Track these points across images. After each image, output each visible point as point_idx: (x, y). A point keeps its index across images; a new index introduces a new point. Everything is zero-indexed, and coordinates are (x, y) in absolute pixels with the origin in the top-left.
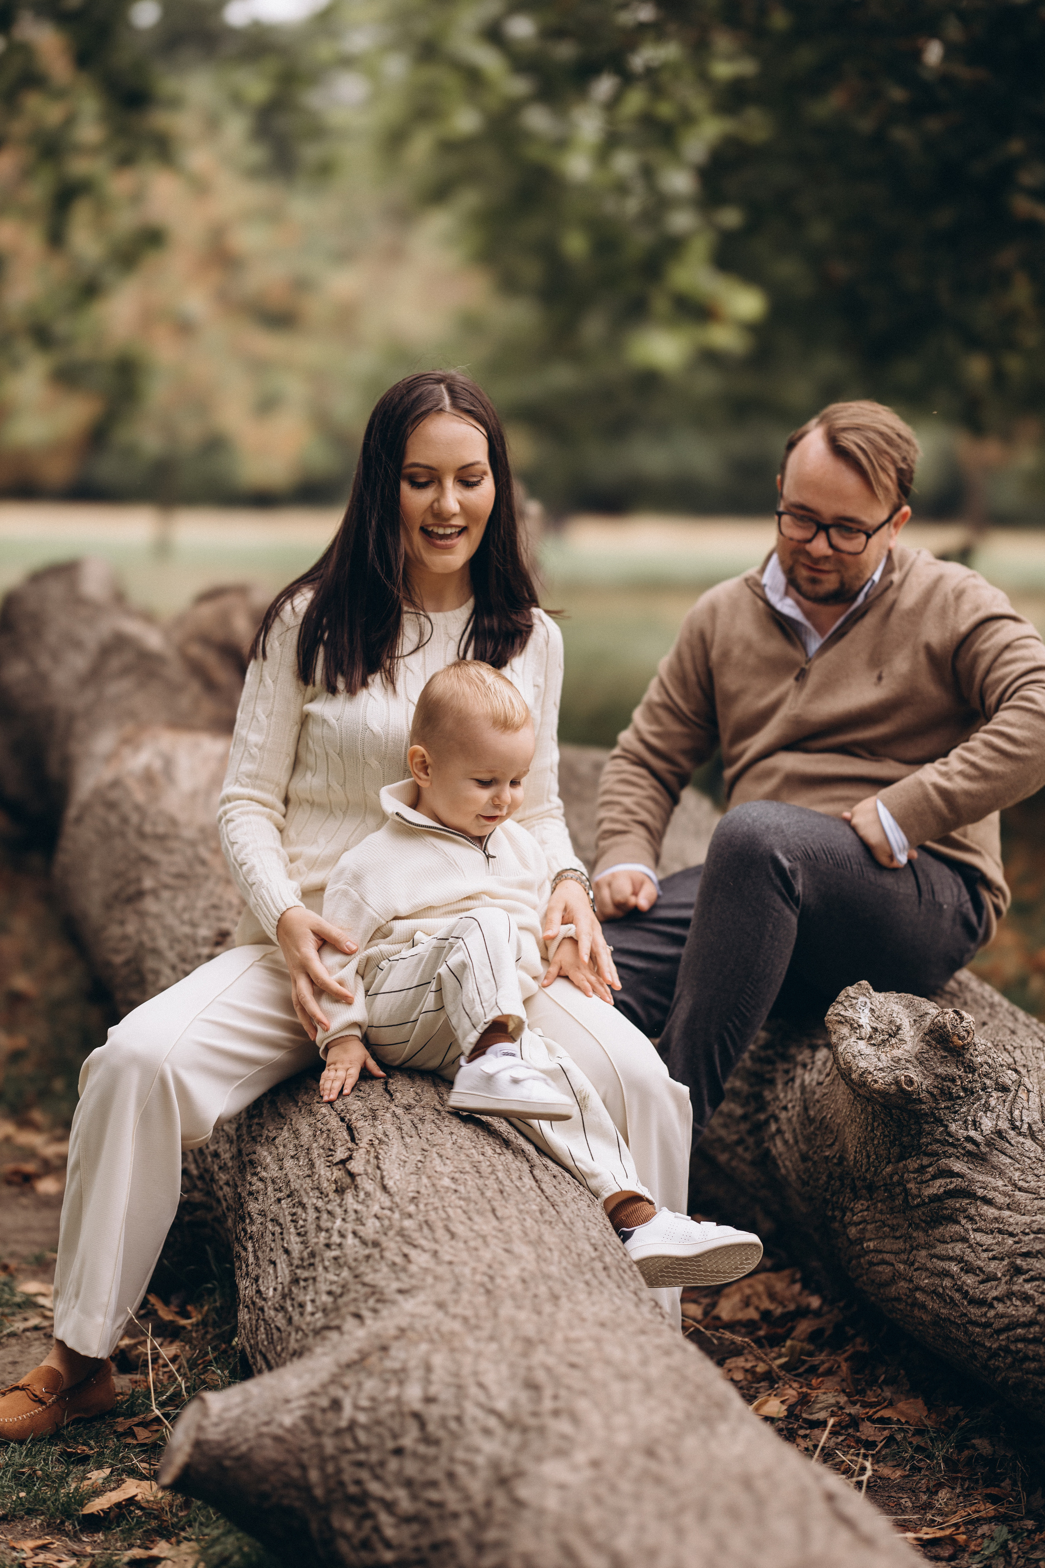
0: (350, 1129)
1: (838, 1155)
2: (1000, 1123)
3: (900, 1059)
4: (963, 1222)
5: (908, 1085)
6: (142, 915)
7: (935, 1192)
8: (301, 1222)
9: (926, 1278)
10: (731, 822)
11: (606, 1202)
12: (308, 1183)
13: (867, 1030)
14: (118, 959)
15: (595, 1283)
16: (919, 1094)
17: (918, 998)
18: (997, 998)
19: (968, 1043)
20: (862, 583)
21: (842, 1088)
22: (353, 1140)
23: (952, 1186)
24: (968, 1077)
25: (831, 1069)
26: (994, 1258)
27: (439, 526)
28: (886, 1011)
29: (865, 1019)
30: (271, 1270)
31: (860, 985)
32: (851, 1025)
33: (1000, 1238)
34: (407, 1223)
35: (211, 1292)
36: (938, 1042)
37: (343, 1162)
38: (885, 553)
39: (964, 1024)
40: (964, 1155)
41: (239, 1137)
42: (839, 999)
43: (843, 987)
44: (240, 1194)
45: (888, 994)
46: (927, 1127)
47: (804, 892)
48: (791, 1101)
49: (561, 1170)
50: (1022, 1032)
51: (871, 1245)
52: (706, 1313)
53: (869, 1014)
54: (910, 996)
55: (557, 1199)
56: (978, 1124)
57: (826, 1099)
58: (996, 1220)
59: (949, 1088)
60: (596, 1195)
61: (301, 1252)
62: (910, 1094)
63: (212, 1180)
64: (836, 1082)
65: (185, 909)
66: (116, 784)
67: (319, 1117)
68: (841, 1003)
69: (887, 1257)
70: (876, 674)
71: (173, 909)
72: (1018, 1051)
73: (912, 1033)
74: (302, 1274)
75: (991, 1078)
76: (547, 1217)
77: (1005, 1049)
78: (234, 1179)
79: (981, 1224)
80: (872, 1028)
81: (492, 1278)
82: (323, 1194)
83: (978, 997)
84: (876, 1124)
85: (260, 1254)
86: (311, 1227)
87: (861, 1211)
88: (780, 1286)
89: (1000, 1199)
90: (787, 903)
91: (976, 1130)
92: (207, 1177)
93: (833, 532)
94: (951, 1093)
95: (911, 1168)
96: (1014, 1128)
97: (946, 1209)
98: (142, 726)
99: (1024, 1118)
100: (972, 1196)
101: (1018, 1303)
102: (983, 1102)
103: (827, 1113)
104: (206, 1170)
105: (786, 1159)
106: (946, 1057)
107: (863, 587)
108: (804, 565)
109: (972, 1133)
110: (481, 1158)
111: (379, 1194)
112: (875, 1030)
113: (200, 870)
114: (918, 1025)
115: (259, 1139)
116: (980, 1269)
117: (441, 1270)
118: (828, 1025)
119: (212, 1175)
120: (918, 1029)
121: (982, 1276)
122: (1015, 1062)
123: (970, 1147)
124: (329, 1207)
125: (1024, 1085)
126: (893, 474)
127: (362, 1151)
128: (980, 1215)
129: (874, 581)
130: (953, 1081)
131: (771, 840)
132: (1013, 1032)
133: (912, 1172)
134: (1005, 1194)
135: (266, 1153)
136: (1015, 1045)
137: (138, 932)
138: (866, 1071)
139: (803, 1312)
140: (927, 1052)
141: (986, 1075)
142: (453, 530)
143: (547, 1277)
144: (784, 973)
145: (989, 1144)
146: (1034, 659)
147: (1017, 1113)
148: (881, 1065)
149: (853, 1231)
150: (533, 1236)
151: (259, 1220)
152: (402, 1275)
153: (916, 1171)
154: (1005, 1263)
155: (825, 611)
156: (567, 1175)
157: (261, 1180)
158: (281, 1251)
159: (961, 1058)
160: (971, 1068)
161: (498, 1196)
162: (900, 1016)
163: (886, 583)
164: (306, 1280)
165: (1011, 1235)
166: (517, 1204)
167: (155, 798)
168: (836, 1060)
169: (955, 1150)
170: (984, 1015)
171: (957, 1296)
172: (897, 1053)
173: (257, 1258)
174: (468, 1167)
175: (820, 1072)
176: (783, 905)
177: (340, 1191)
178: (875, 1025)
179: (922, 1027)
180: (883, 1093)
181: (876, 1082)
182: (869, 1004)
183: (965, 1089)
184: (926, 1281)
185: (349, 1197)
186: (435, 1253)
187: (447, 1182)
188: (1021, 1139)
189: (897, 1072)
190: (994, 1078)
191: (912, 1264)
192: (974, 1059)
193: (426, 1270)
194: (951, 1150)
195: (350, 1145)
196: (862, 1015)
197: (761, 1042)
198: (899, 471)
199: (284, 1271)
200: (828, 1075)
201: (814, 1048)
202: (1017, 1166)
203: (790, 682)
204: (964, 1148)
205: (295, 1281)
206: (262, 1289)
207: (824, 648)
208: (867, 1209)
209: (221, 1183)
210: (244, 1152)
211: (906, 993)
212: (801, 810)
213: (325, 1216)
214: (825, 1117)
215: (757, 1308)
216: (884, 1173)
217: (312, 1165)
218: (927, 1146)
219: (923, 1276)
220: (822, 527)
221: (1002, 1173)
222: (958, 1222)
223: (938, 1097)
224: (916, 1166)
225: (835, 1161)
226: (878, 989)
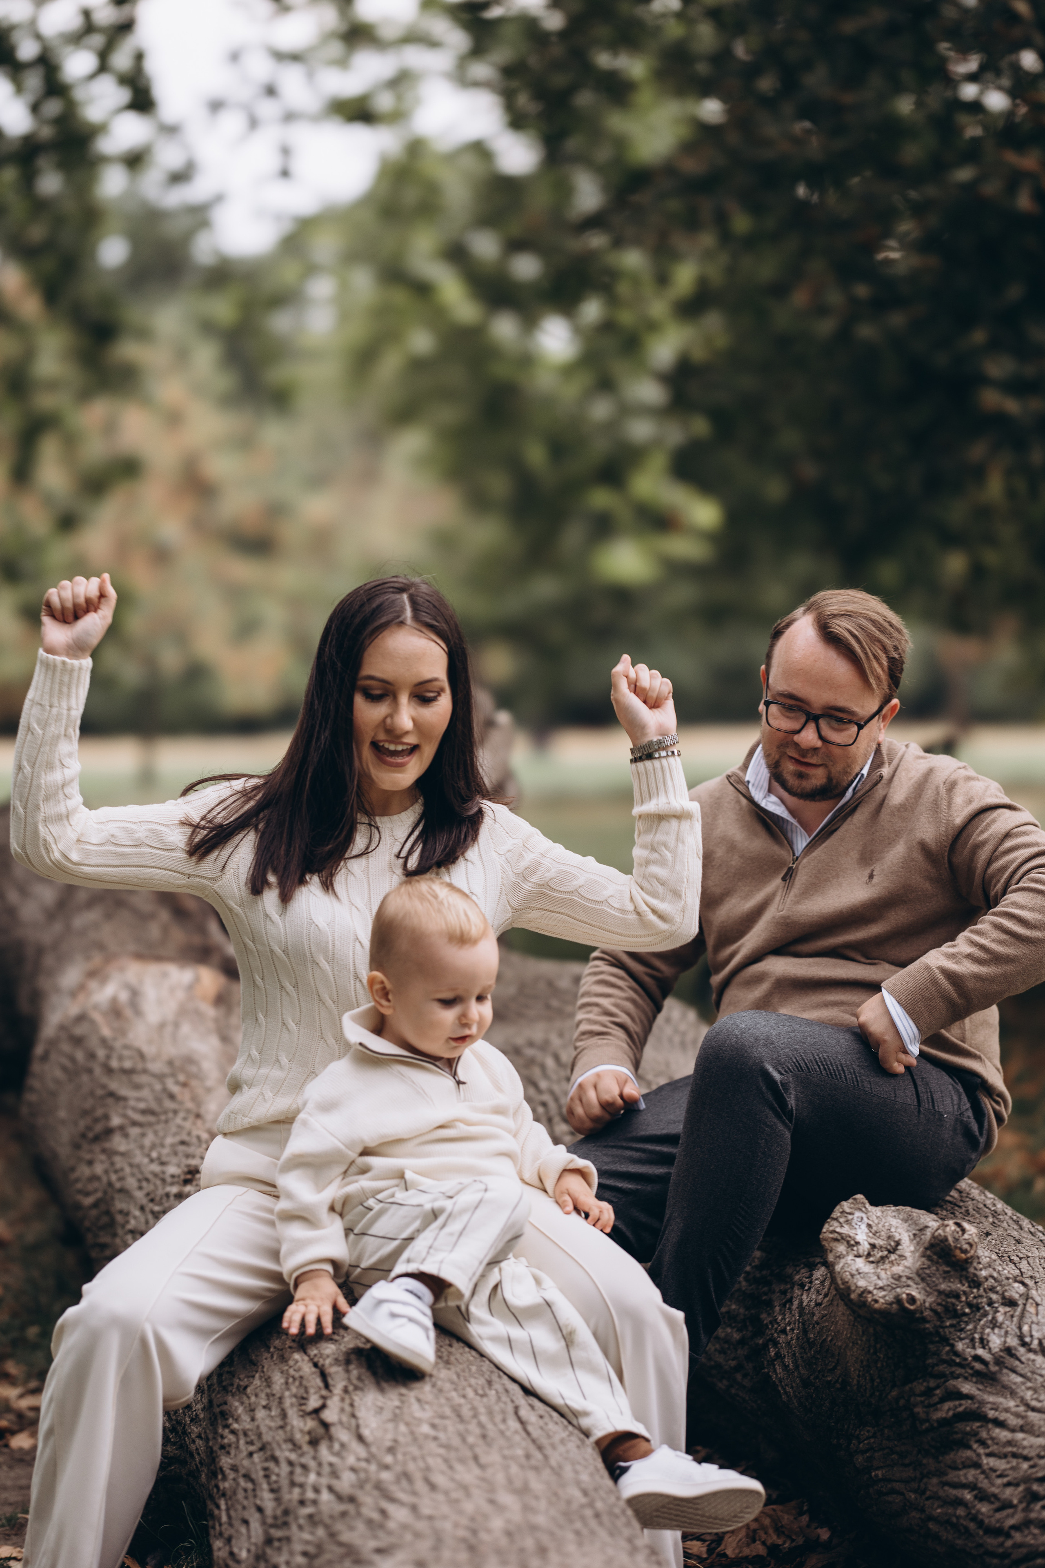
0: (324, 1376)
1: (840, 1380)
2: (1009, 1340)
3: (900, 1277)
4: (975, 1446)
5: (908, 1303)
6: (111, 1153)
7: (944, 1415)
8: (274, 1478)
9: (939, 1507)
10: (718, 1034)
11: (598, 1443)
12: (280, 1435)
13: (865, 1247)
14: (88, 1201)
15: (585, 1532)
16: (922, 1313)
17: (917, 1211)
18: (1000, 1205)
19: (972, 1257)
20: (850, 778)
21: (841, 1308)
22: (327, 1386)
23: (961, 1409)
24: (972, 1293)
25: (829, 1289)
26: (1009, 1484)
27: (390, 742)
28: (884, 1226)
29: (862, 1235)
30: (243, 1530)
31: (855, 1199)
32: (848, 1242)
33: (1014, 1462)
34: (385, 1476)
35: (188, 1551)
36: (940, 1257)
37: (317, 1411)
38: (874, 746)
39: (966, 1236)
40: (972, 1375)
41: (209, 1387)
42: (834, 1215)
43: (837, 1202)
44: (211, 1448)
45: (885, 1208)
46: (932, 1347)
47: (797, 1105)
48: (789, 1324)
49: (549, 1409)
50: (1028, 1241)
51: (880, 1473)
52: (710, 1551)
53: (866, 1230)
54: (908, 1209)
55: (544, 1441)
56: (985, 1342)
57: (825, 1321)
58: (1010, 1443)
59: (953, 1304)
60: (587, 1434)
61: (274, 1510)
62: (913, 1312)
63: (185, 1432)
64: (835, 1303)
65: (153, 1147)
66: (82, 1018)
67: (291, 1363)
68: (836, 1219)
69: (897, 1486)
70: (867, 872)
71: (142, 1147)
72: (1024, 1262)
73: (912, 1248)
74: (276, 1533)
75: (997, 1293)
76: (533, 1462)
77: (1011, 1261)
78: (205, 1432)
79: (994, 1448)
80: (870, 1244)
81: (474, 1532)
82: (296, 1447)
83: (981, 1206)
84: (878, 1346)
85: (232, 1513)
86: (284, 1483)
87: (868, 1438)
88: (786, 1519)
89: (1013, 1421)
90: (779, 1117)
91: (984, 1348)
92: (180, 1429)
93: (823, 723)
94: (955, 1310)
95: (917, 1391)
96: (1024, 1344)
97: (956, 1433)
98: (110, 958)
99: (1034, 1333)
100: (984, 1419)
101: (1036, 1531)
102: (990, 1317)
103: (827, 1336)
104: (179, 1423)
105: (786, 1385)
106: (948, 1272)
107: (852, 782)
108: (791, 758)
109: (980, 1352)
110: (462, 1401)
111: (355, 1446)
112: (873, 1246)
113: (169, 1104)
114: (918, 1239)
115: (230, 1388)
116: (995, 1496)
117: (422, 1526)
118: (824, 1243)
119: (184, 1427)
120: (918, 1243)
121: (997, 1505)
122: (1022, 1273)
123: (978, 1366)
124: (303, 1460)
125: (1032, 1298)
126: (885, 664)
127: (336, 1399)
128: (992, 1439)
129: (863, 775)
130: (957, 1297)
131: (760, 1052)
132: (1019, 1242)
133: (920, 1395)
134: (1017, 1415)
135: (237, 1404)
136: (1021, 1255)
137: (106, 1172)
138: (866, 1291)
139: (812, 1546)
140: (929, 1267)
141: (992, 1289)
142: (405, 747)
143: (534, 1528)
144: (779, 1191)
145: (998, 1362)
146: (1036, 844)
147: (1026, 1328)
148: (880, 1283)
149: (860, 1459)
150: (518, 1484)
151: (231, 1475)
152: (381, 1534)
153: (922, 1394)
154: (1021, 1488)
155: (811, 808)
156: (555, 1414)
157: (233, 1432)
158: (253, 1510)
159: (964, 1273)
160: (976, 1283)
161: (480, 1442)
162: (899, 1230)
163: (875, 777)
164: (280, 1540)
165: (1026, 1458)
166: (501, 1449)
167: (122, 1032)
168: (833, 1280)
169: (963, 1371)
170: (987, 1225)
171: (972, 1526)
172: (898, 1269)
173: (229, 1517)
174: (448, 1411)
175: (818, 1292)
176: (775, 1120)
177: (314, 1442)
178: (872, 1241)
179: (922, 1242)
180: (883, 1313)
181: (876, 1301)
182: (865, 1220)
183: (970, 1305)
184: (939, 1511)
185: (324, 1451)
186: (414, 1508)
187: (425, 1429)
188: (1032, 1356)
189: (898, 1290)
190: (1001, 1292)
191: (923, 1492)
192: (978, 1273)
193: (405, 1527)
194: (959, 1371)
195: (324, 1392)
196: (859, 1232)
197: (757, 1262)
198: (891, 660)
199: (256, 1529)
200: (826, 1295)
201: (812, 1267)
202: (1029, 1384)
203: (777, 882)
204: (972, 1368)
205: (269, 1541)
206: (236, 1550)
207: (811, 847)
208: (874, 1436)
209: (193, 1436)
210: (215, 1403)
211: (904, 1205)
212: (791, 1019)
213: (298, 1470)
214: (825, 1340)
215: (764, 1543)
216: (889, 1397)
217: (284, 1415)
218: (933, 1367)
219: (935, 1506)
220: (813, 718)
221: (1013, 1394)
222: (969, 1447)
223: (943, 1315)
224: (923, 1389)
225: (838, 1386)
226: (874, 1203)
